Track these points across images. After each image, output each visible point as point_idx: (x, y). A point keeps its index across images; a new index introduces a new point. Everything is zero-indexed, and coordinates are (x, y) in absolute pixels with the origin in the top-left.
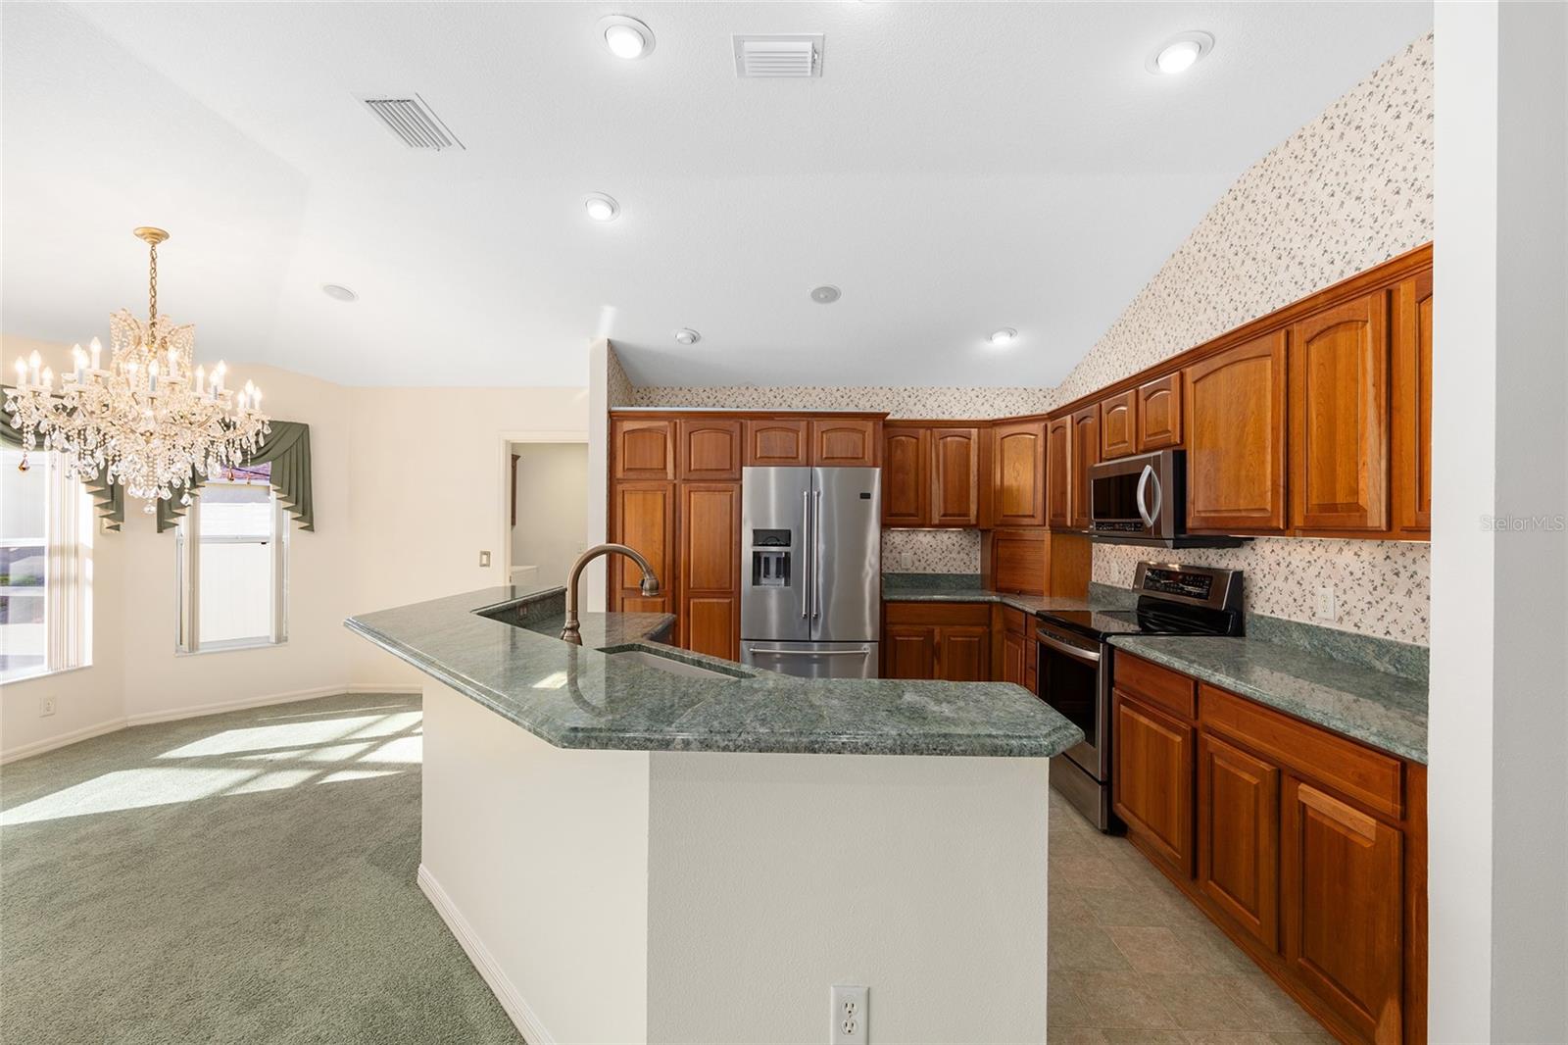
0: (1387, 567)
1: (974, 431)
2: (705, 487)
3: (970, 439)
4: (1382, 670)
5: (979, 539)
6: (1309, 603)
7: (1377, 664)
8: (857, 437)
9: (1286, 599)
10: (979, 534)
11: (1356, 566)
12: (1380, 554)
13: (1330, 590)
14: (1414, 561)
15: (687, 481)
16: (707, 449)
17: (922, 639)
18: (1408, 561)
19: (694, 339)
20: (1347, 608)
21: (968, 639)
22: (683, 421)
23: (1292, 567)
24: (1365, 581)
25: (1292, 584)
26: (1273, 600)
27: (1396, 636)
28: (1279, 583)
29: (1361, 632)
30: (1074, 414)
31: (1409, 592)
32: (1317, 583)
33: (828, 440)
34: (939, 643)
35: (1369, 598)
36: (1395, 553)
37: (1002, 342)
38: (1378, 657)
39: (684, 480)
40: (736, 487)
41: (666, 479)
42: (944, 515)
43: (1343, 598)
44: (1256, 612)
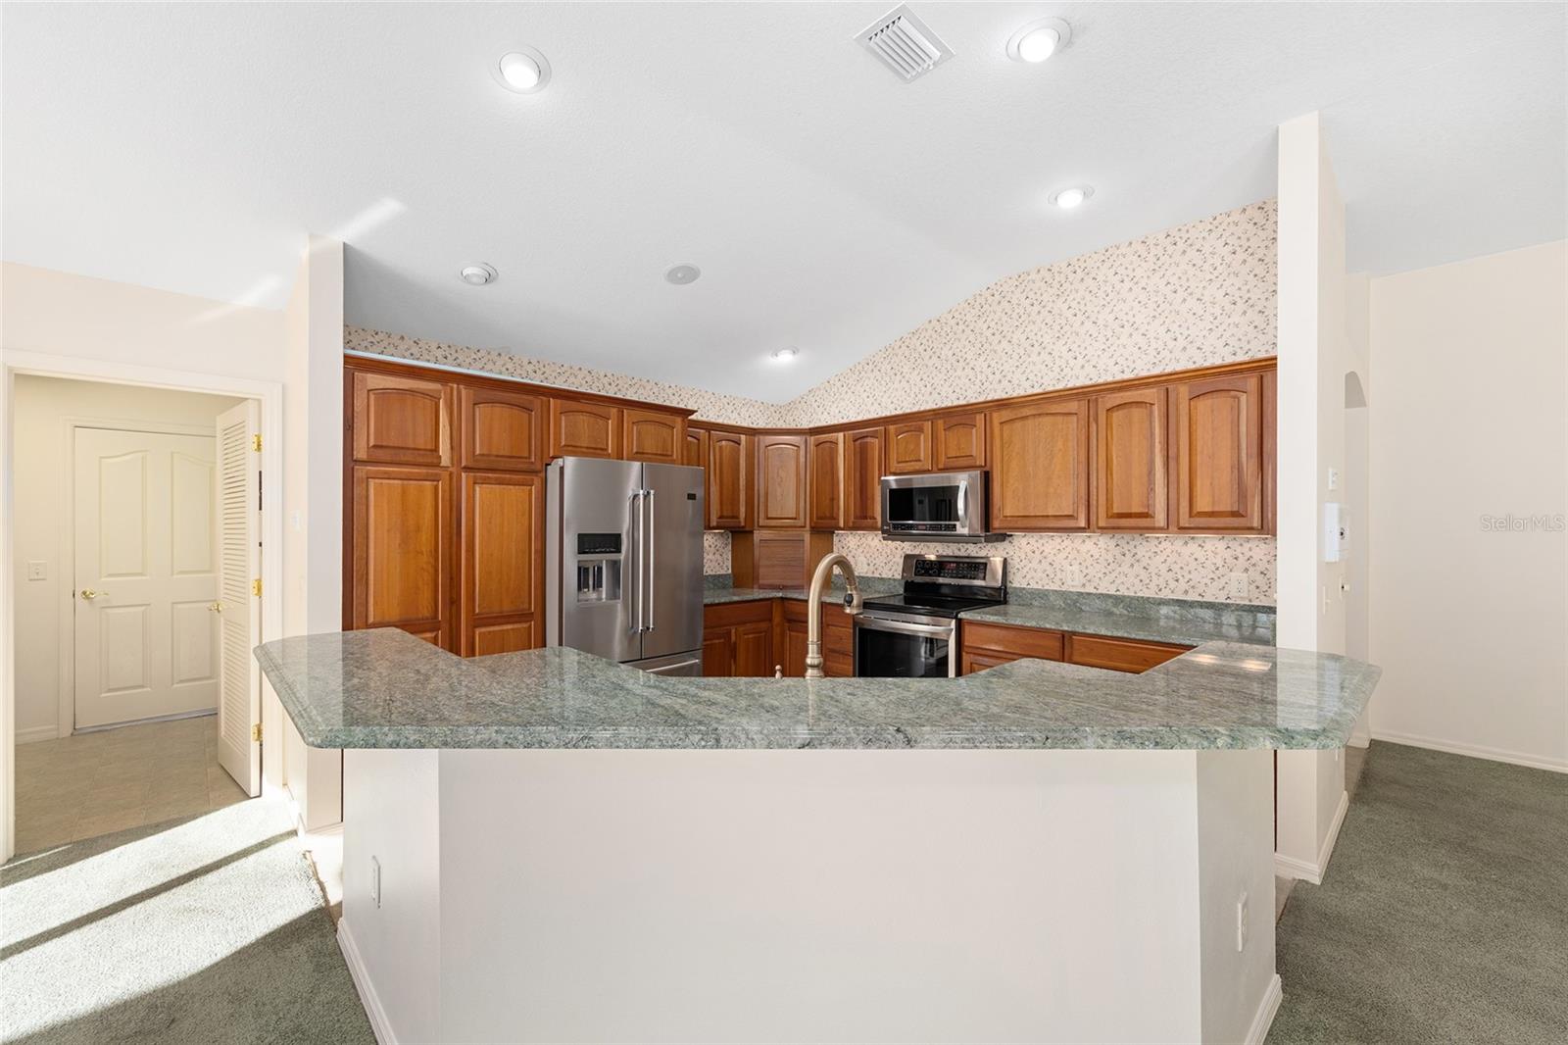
0: (1117, 551)
1: (743, 437)
2: (496, 479)
3: (739, 444)
4: (1118, 613)
5: (730, 540)
6: (1059, 576)
7: (1115, 610)
8: (665, 431)
9: (1040, 574)
10: (730, 535)
11: (1095, 552)
12: (1113, 543)
13: (1076, 568)
14: (1135, 547)
15: (467, 469)
16: (493, 429)
17: (722, 640)
18: (1131, 547)
19: (489, 279)
20: (1088, 577)
21: (757, 635)
22: (462, 387)
23: (1044, 554)
24: (1101, 560)
25: (1045, 565)
26: (1028, 576)
27: (1123, 592)
28: (1034, 564)
29: (1099, 592)
30: (846, 433)
31: (1132, 565)
32: (1064, 562)
33: (639, 433)
34: (735, 643)
35: (1104, 570)
36: (1122, 543)
37: (786, 358)
38: (1116, 605)
39: (465, 468)
40: (537, 481)
41: (437, 465)
42: (720, 518)
43: (1085, 571)
44: (1014, 585)
